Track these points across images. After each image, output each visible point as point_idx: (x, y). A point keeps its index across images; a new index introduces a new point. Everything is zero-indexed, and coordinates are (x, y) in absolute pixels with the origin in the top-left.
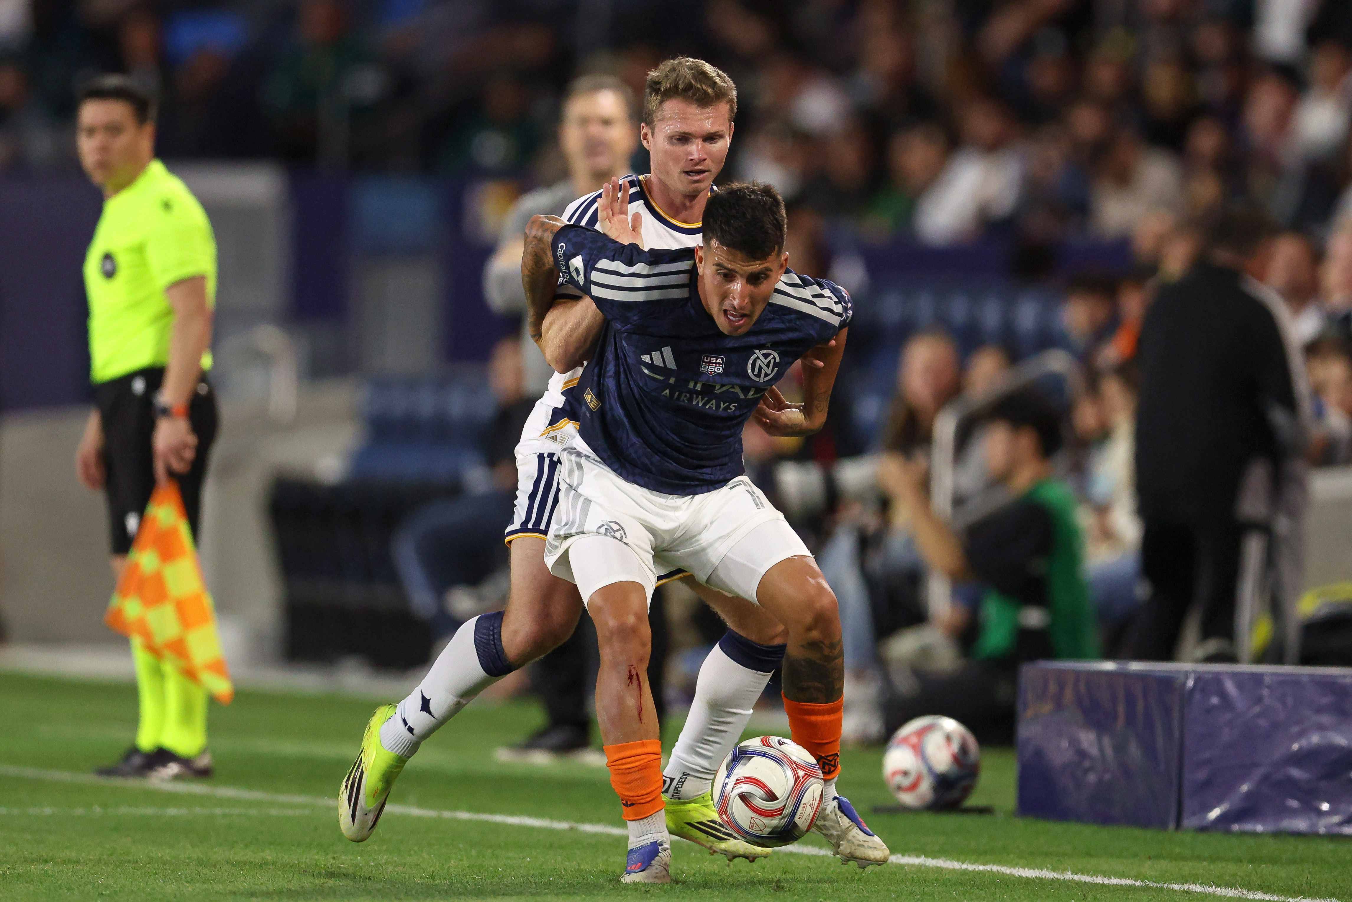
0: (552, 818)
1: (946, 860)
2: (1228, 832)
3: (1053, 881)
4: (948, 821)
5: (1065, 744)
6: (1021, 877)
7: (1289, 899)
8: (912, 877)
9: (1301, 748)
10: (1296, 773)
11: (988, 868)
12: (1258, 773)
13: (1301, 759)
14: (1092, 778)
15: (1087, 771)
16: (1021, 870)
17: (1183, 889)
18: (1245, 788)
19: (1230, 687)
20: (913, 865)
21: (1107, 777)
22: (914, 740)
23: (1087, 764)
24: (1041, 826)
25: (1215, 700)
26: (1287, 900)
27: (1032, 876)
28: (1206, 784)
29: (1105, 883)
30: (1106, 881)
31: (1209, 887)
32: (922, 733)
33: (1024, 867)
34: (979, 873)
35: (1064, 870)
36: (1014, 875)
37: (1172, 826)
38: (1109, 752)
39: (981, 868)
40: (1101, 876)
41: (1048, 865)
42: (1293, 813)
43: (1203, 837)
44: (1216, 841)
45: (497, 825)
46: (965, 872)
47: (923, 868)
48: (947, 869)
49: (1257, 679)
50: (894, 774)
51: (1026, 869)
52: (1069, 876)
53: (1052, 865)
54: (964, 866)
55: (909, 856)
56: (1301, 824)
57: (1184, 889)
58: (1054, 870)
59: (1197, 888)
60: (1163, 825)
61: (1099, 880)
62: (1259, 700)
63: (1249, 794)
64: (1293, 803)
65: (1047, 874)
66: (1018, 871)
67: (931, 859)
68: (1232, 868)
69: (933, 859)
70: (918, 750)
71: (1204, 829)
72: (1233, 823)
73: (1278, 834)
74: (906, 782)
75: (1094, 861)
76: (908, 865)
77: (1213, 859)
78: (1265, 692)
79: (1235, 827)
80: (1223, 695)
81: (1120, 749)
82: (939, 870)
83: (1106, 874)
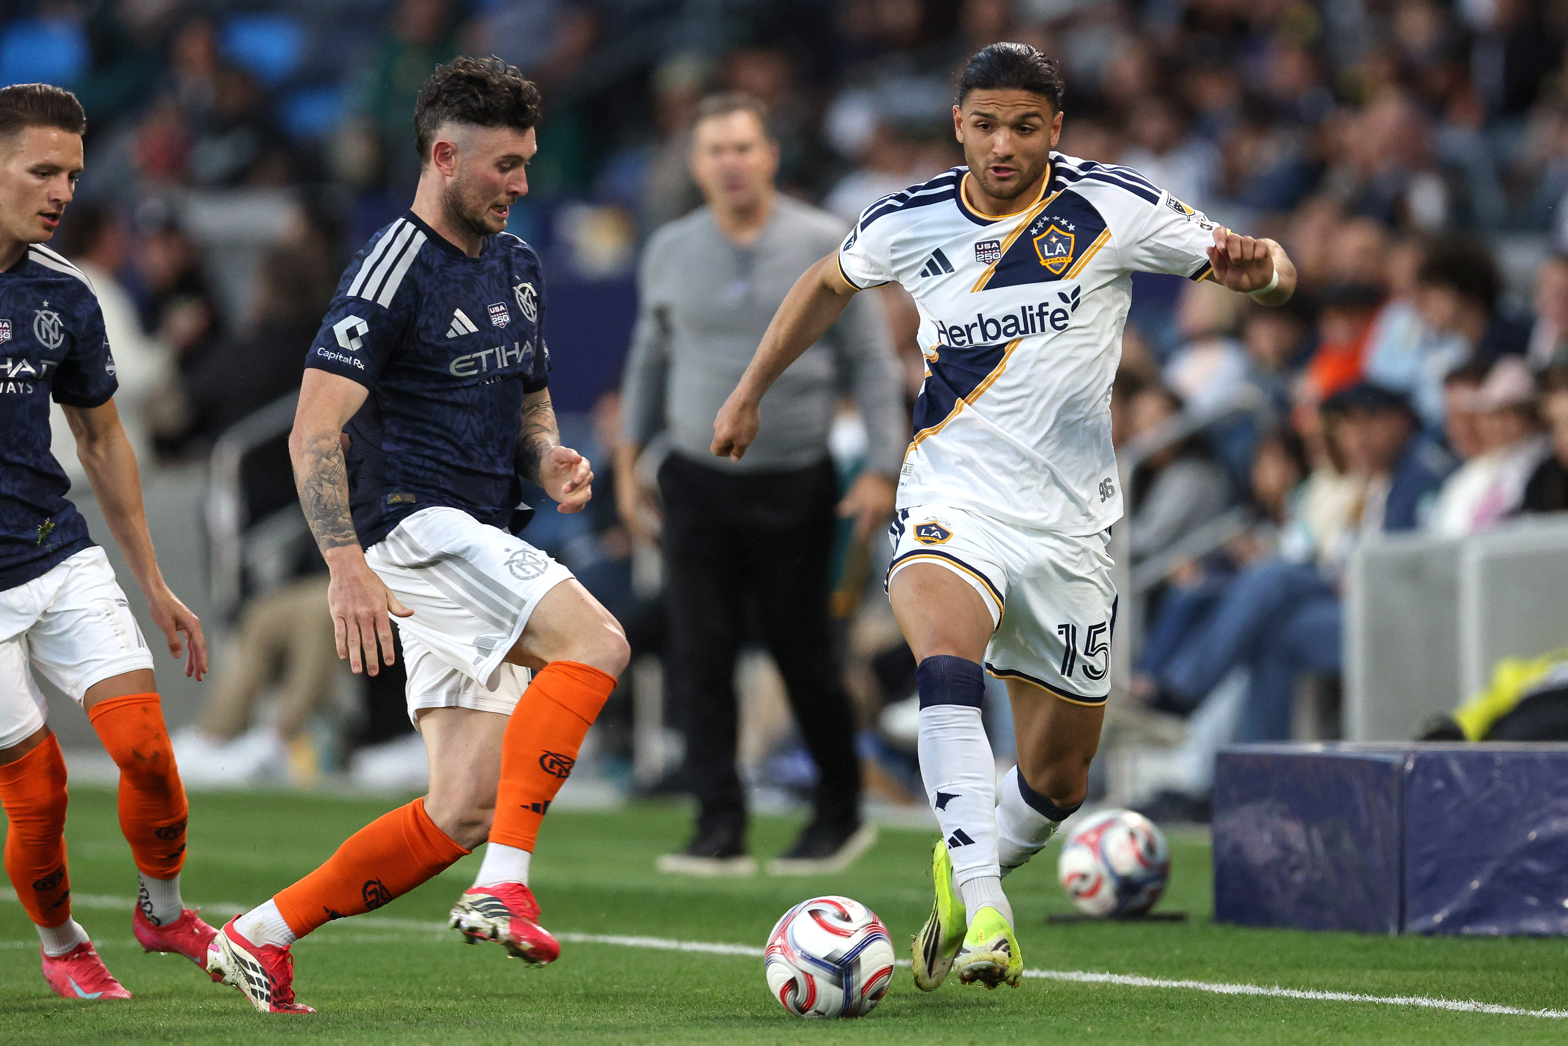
0: (680, 939)
1: (1135, 976)
2: (1458, 934)
3: (1258, 997)
4: (1136, 931)
5: (1267, 838)
6: (1221, 994)
7: (1531, 1012)
8: (1097, 997)
9: (1537, 839)
10: (1533, 865)
11: (1184, 983)
12: (1490, 867)
13: (1540, 849)
14: (1299, 877)
15: (1293, 869)
16: (1221, 986)
17: (1407, 1003)
18: (1475, 884)
19: (1456, 769)
20: (1097, 983)
21: (1317, 875)
22: (1093, 838)
23: (1293, 860)
24: (1243, 933)
25: (1439, 784)
26: (1529, 1014)
27: (1234, 993)
28: (1431, 881)
29: (1318, 998)
30: (1320, 996)
31: (1438, 1000)
32: (1100, 830)
33: (1224, 983)
34: (1173, 989)
35: (1270, 985)
36: (1213, 992)
37: (1393, 931)
38: (1319, 846)
39: (1175, 984)
40: (1313, 990)
41: (1253, 979)
42: (1531, 912)
43: (1428, 942)
44: (1445, 945)
45: (617, 947)
46: (1156, 990)
47: (1108, 985)
48: (1135, 986)
49: (1486, 759)
50: (1072, 877)
51: (1227, 984)
52: (1276, 991)
53: (1256, 978)
54: (1156, 983)
55: (1092, 973)
56: (1541, 925)
57: (1410, 1003)
58: (1259, 985)
59: (1424, 1002)
60: (1382, 929)
61: (1311, 995)
62: (1490, 782)
63: (1480, 892)
64: (1532, 901)
65: (1251, 990)
66: (1217, 988)
67: (1116, 975)
68: (1463, 977)
69: (1119, 975)
70: (1097, 848)
71: (1429, 933)
72: (1464, 925)
73: (1514, 936)
74: (1085, 887)
75: (1304, 973)
76: (1091, 983)
77: (1440, 967)
78: (1496, 774)
79: (1467, 930)
80: (1448, 778)
81: (1330, 842)
82: (1126, 987)
83: (1318, 988)
